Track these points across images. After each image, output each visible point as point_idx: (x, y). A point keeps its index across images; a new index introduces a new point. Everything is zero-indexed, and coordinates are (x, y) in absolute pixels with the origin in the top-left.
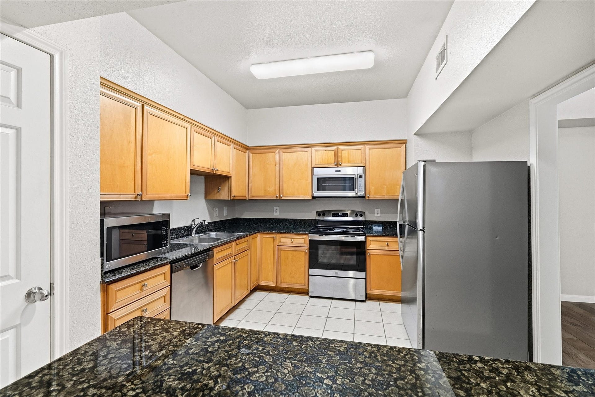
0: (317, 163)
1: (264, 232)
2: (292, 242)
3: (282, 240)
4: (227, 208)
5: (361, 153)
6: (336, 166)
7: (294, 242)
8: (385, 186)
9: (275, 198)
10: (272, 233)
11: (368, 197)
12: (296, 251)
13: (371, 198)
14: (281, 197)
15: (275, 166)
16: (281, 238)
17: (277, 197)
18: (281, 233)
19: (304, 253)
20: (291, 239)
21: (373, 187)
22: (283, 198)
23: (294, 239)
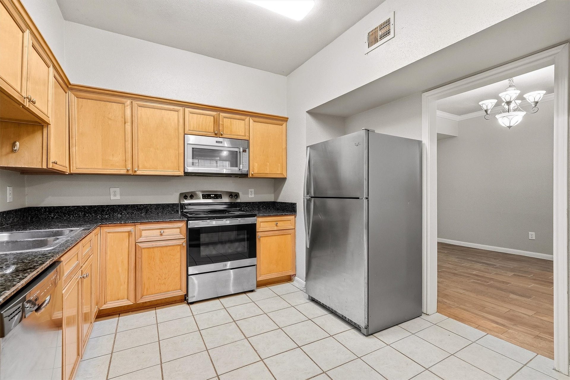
0: (192, 129)
1: (111, 225)
2: (161, 235)
3: (144, 233)
4: (11, 188)
5: (245, 125)
6: (216, 135)
7: (163, 234)
8: (268, 164)
9: (123, 172)
10: (125, 224)
11: (252, 175)
12: (167, 246)
13: (255, 176)
14: (135, 171)
15: (125, 123)
16: (143, 230)
17: (128, 170)
18: (141, 223)
19: (179, 247)
20: (159, 231)
21: (257, 164)
22: (139, 173)
23: (165, 230)
